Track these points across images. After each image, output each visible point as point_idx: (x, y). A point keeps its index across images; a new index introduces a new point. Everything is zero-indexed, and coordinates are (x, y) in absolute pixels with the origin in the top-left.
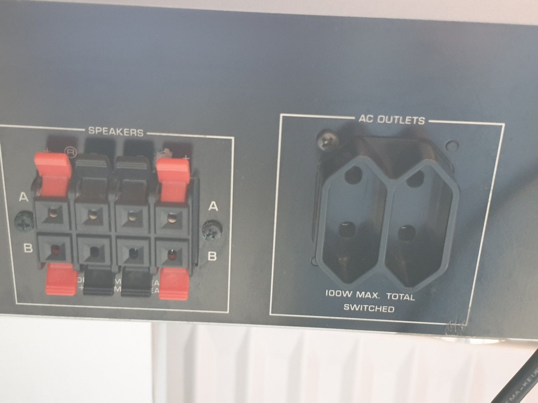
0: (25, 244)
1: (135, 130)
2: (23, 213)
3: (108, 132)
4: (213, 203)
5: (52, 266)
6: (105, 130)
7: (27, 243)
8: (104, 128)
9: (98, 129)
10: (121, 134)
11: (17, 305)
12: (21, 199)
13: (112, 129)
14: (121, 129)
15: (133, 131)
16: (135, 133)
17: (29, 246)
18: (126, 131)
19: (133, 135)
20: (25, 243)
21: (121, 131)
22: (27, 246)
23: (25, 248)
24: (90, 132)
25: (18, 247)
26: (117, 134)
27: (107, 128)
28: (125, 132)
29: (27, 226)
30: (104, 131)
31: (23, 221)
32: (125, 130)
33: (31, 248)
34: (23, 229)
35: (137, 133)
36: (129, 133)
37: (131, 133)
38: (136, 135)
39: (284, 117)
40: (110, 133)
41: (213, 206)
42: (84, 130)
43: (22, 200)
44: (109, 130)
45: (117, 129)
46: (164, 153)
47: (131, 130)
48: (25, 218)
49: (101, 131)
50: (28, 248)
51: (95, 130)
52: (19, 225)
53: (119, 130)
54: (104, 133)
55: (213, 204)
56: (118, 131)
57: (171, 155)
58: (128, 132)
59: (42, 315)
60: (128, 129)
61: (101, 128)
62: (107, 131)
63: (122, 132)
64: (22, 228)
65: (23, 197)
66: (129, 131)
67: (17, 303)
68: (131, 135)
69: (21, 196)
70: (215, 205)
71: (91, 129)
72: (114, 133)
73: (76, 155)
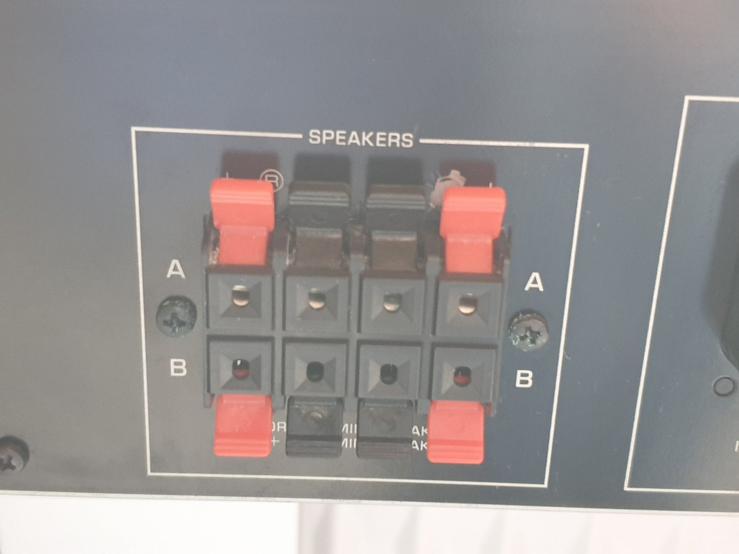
0: (173, 361)
1: (398, 135)
2: (173, 299)
3: (346, 141)
4: (536, 275)
5: (225, 401)
6: (341, 135)
7: (176, 358)
8: (338, 132)
9: (328, 135)
10: (371, 144)
11: (151, 477)
12: (170, 272)
13: (354, 133)
14: (371, 134)
15: (394, 137)
16: (397, 141)
17: (180, 364)
18: (381, 136)
19: (394, 144)
20: (173, 358)
21: (370, 139)
22: (176, 364)
23: (173, 367)
24: (311, 141)
25: (158, 365)
26: (364, 144)
27: (344, 132)
28: (378, 139)
29: (181, 324)
30: (338, 137)
31: (174, 315)
32: (379, 134)
33: (183, 367)
34: (174, 330)
35: (401, 141)
36: (386, 142)
37: (390, 140)
38: (398, 145)
39: (691, 102)
40: (351, 141)
41: (535, 282)
42: (300, 136)
43: (172, 276)
44: (348, 136)
45: (364, 134)
46: (449, 179)
47: (391, 135)
48: (178, 309)
49: (332, 137)
50: (178, 367)
51: (321, 136)
52: (165, 323)
53: (366, 135)
54: (338, 143)
55: (535, 279)
56: (366, 138)
57: (462, 183)
58: (384, 139)
59: (196, 495)
60: (384, 134)
61: (332, 133)
62: (343, 138)
63: (373, 139)
64: (171, 330)
65: (175, 268)
66: (387, 137)
67: (149, 473)
68: (390, 145)
69: (172, 267)
70: (539, 280)
71: (314, 134)
72: (357, 142)
73: (282, 186)
